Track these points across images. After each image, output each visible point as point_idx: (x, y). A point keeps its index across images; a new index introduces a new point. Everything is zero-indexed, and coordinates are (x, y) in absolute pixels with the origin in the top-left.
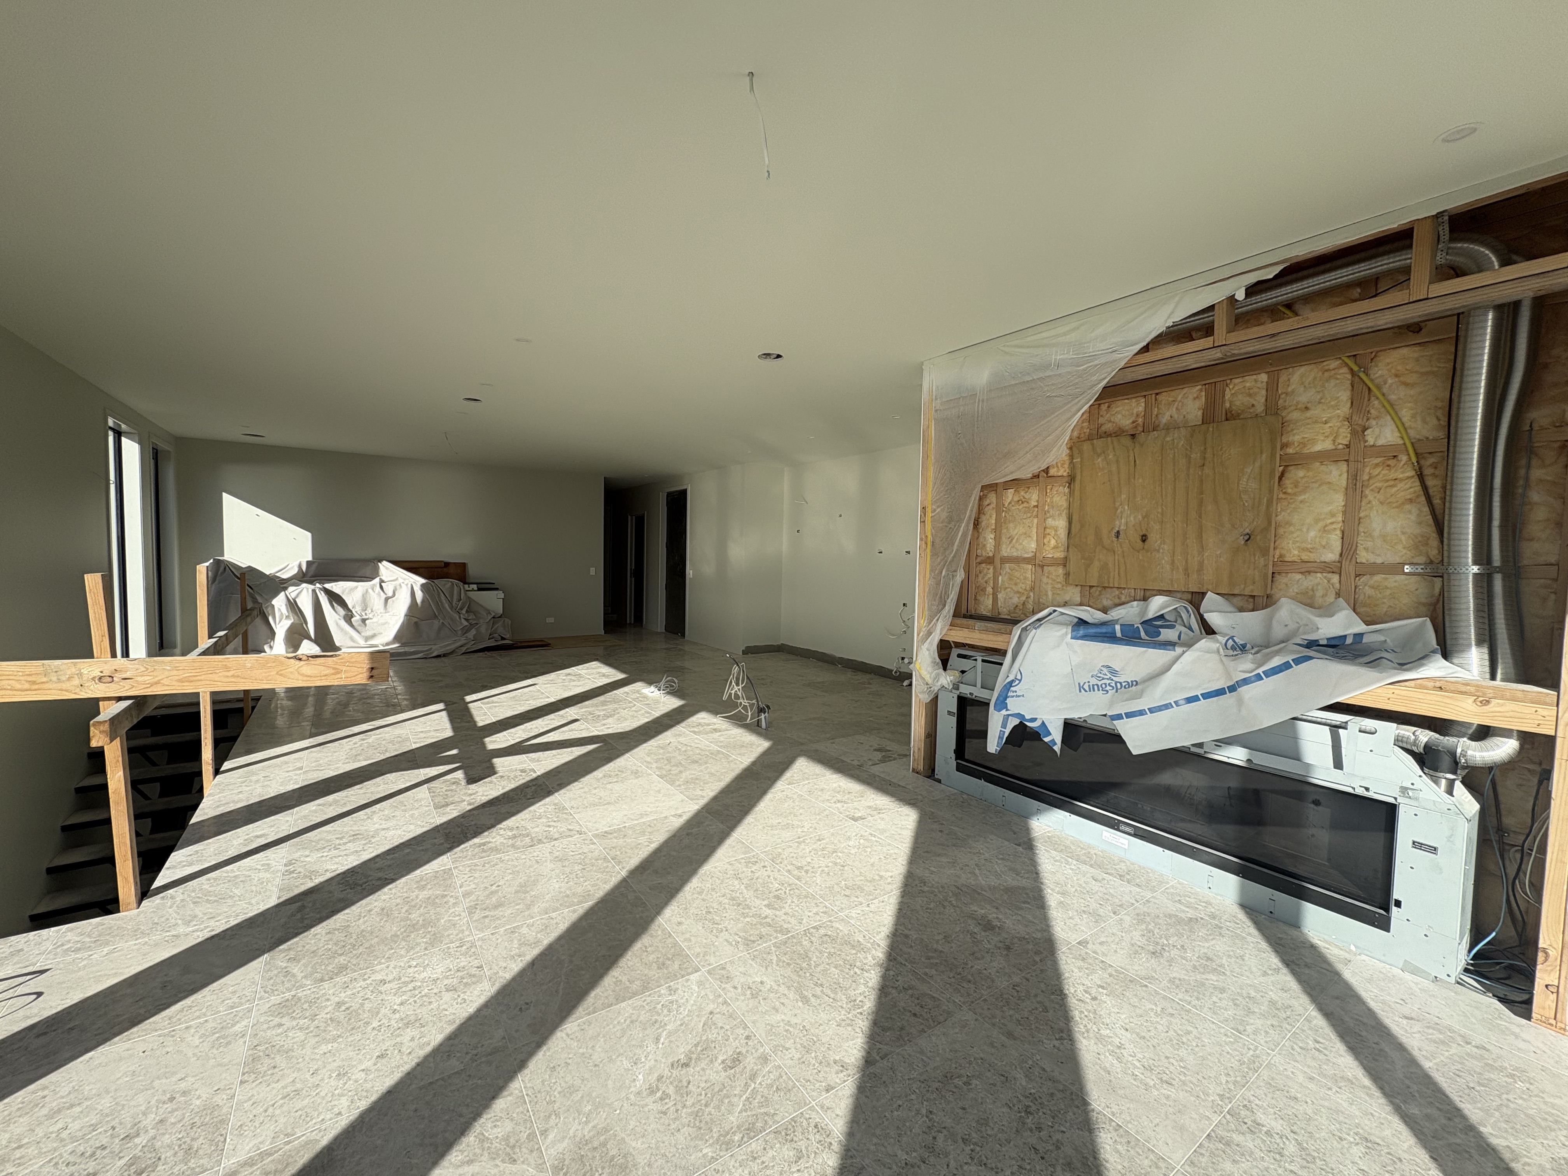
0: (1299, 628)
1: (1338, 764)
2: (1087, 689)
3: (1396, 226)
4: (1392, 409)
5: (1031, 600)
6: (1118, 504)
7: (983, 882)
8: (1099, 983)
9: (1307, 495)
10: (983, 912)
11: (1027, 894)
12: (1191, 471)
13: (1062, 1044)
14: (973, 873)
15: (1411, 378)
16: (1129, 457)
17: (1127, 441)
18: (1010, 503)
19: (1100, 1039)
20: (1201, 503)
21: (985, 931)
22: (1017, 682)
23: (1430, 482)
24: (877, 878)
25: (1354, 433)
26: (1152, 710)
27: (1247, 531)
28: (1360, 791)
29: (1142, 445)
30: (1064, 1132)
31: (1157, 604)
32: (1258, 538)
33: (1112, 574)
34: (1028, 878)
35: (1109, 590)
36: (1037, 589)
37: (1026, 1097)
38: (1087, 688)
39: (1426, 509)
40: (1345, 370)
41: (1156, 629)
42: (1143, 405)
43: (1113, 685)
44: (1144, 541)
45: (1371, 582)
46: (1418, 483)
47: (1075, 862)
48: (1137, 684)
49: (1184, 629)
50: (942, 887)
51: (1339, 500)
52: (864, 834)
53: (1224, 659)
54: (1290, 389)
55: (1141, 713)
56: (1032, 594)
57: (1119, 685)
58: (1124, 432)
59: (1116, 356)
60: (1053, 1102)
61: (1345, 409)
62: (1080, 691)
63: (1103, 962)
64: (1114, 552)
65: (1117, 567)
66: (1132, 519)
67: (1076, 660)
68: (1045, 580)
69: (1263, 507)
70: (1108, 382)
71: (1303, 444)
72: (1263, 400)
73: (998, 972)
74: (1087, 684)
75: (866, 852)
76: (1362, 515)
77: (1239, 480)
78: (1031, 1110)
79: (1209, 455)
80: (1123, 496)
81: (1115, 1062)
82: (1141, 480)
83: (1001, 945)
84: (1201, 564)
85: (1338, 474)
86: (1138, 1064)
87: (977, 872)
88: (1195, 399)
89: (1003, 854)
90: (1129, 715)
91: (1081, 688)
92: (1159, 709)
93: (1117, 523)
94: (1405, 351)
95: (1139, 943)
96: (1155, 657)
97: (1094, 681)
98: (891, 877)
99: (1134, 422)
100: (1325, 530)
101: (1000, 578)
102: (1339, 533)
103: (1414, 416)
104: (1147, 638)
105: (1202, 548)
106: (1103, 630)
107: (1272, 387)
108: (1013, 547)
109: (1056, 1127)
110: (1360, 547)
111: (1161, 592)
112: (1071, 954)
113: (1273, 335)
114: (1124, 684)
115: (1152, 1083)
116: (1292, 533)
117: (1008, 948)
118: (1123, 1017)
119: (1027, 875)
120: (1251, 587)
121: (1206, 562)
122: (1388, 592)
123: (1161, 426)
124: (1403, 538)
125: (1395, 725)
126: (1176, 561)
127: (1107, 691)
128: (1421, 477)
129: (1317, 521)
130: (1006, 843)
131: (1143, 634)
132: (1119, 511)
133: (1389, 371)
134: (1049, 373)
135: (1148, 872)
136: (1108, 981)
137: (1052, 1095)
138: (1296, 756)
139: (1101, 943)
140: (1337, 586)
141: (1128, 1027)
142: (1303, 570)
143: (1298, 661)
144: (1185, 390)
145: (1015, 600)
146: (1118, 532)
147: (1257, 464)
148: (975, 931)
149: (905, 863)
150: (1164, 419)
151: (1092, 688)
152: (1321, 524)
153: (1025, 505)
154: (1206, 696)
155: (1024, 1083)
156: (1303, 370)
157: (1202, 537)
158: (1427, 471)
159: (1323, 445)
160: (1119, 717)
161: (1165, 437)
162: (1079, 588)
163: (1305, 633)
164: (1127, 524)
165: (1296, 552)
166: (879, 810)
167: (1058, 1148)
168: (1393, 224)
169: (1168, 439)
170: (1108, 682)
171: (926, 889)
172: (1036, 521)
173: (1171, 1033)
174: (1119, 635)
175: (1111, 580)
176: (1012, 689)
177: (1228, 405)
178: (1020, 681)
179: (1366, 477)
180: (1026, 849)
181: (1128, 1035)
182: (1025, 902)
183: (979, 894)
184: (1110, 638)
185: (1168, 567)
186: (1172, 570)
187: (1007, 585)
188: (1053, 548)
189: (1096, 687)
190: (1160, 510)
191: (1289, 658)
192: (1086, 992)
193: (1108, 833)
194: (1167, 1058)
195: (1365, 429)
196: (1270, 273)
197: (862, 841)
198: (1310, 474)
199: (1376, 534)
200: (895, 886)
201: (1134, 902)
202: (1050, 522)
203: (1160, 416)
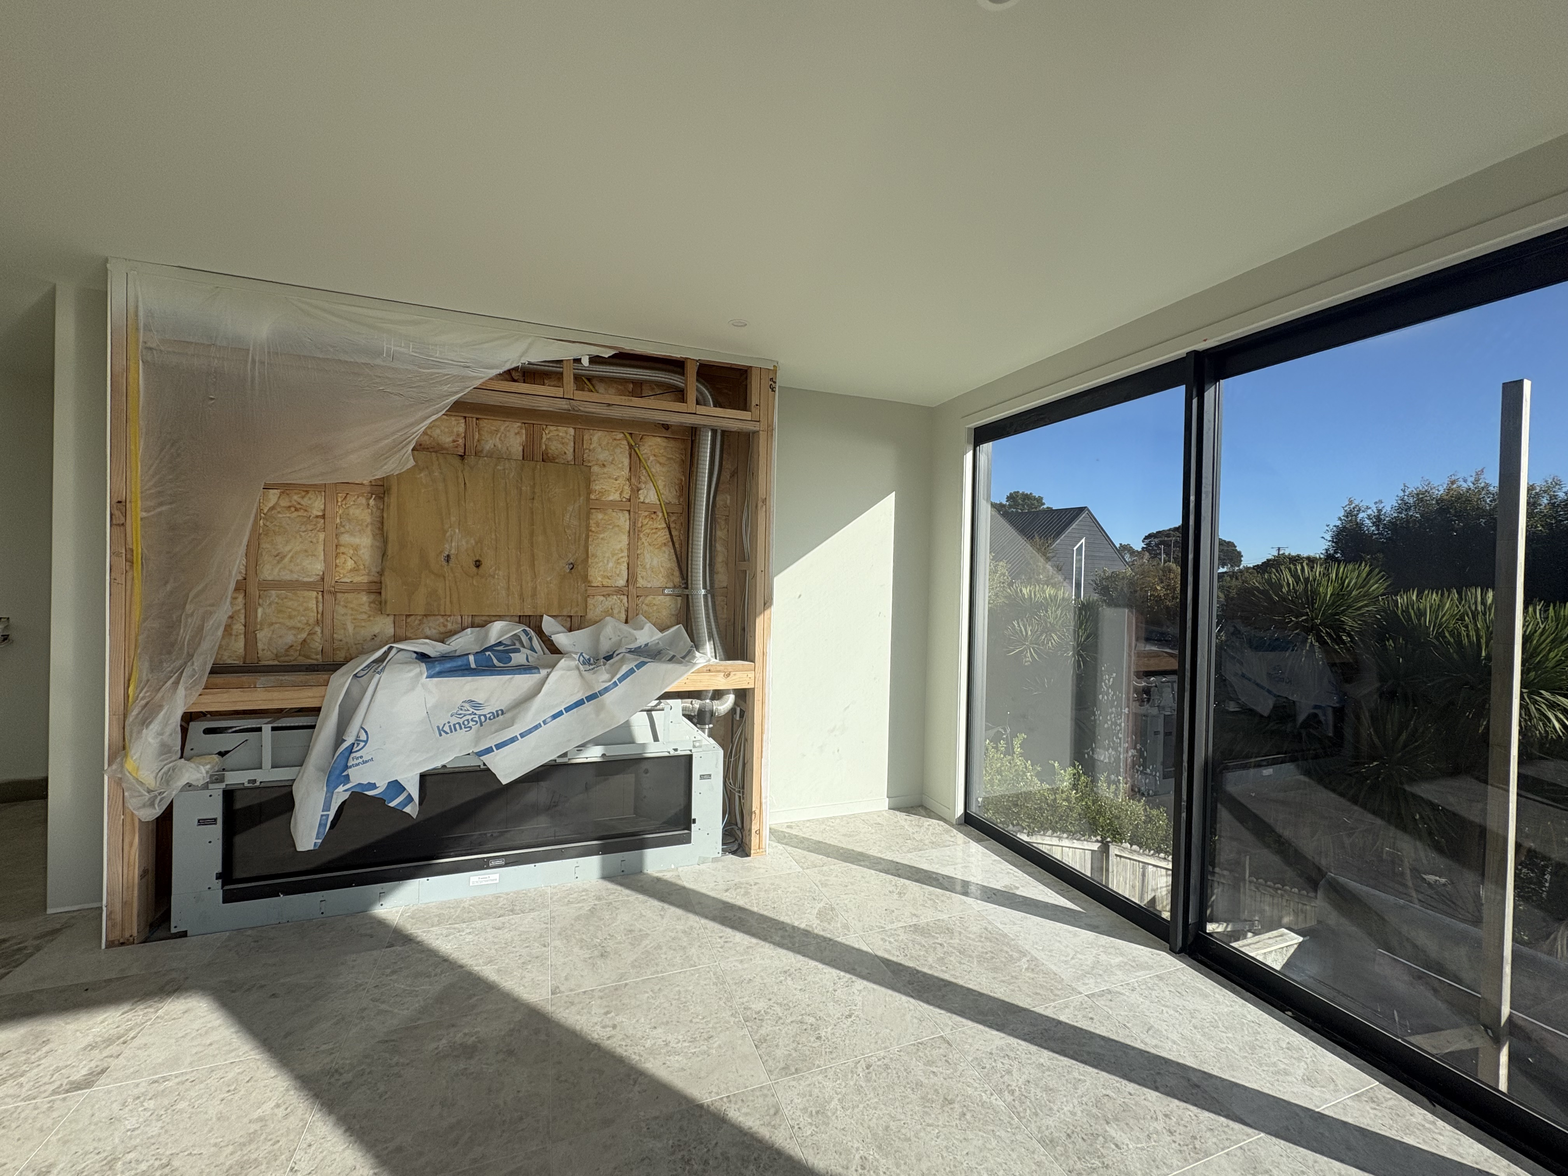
0: (621, 640)
1: (656, 739)
2: (449, 731)
3: (679, 356)
4: (651, 478)
5: (318, 638)
6: (446, 526)
7: (405, 1012)
8: (603, 1011)
9: (606, 534)
10: (444, 1041)
11: (461, 988)
12: (522, 503)
13: (640, 1084)
14: (380, 1012)
15: (662, 460)
16: (457, 478)
17: (457, 462)
18: (273, 508)
19: (652, 1052)
20: (532, 534)
21: (471, 1058)
22: (362, 744)
23: (674, 533)
24: (254, 1127)
25: (632, 490)
26: (522, 735)
27: (571, 561)
28: (673, 753)
29: (471, 468)
30: (717, 1144)
31: (497, 630)
32: (580, 567)
33: (442, 602)
34: (442, 972)
35: (432, 618)
36: (328, 621)
37: (673, 1153)
38: (447, 729)
39: (673, 551)
40: (625, 442)
41: (507, 655)
42: (463, 425)
43: (477, 719)
44: (478, 566)
45: (646, 602)
46: (668, 533)
47: (464, 925)
48: (503, 714)
49: (529, 652)
50: (366, 1057)
51: (625, 539)
52: (136, 1092)
53: (584, 673)
54: (592, 447)
55: (513, 740)
56: (318, 629)
57: (483, 718)
58: (443, 449)
59: (469, 373)
60: (688, 1132)
61: (625, 472)
62: (441, 735)
63: (585, 992)
64: (444, 577)
65: (448, 593)
66: (464, 543)
67: (432, 701)
68: (342, 611)
69: (582, 542)
70: (461, 397)
71: (602, 493)
72: (572, 450)
73: (531, 1082)
74: (447, 725)
75: (181, 1111)
76: (639, 552)
77: (563, 515)
78: (687, 1158)
79: (537, 490)
80: (453, 519)
81: (677, 1057)
82: (472, 504)
83: (501, 1057)
84: (534, 589)
85: (623, 520)
86: (686, 1044)
87: (383, 1007)
88: (516, 434)
89: (387, 967)
90: (499, 746)
91: (441, 731)
92: (530, 731)
93: (447, 546)
94: (659, 439)
95: (587, 956)
96: (523, 682)
97: (454, 720)
98: (278, 1106)
99: (454, 441)
100: (618, 563)
101: (260, 610)
102: (625, 564)
103: (665, 486)
104: (502, 665)
105: (535, 576)
106: (459, 662)
107: (578, 441)
108: (284, 568)
109: (710, 1147)
110: (639, 576)
111: (500, 618)
112: (560, 1007)
113: (609, 405)
114: (488, 716)
115: (705, 1048)
116: (597, 563)
117: (511, 1053)
118: (642, 1020)
119: (438, 970)
120: (576, 609)
121: (538, 587)
122: (655, 608)
123: (485, 452)
124: (662, 569)
125: (680, 701)
126: (511, 587)
127: (471, 727)
128: (669, 528)
129: (613, 555)
130: (375, 953)
131: (495, 661)
132: (448, 534)
133: (651, 451)
134: (378, 362)
135: (526, 894)
136: (605, 1003)
137: (681, 1128)
138: (632, 741)
139: (566, 979)
140: (626, 605)
141: (653, 1025)
142: (605, 593)
143: (639, 666)
144: (507, 423)
145: (290, 638)
146: (448, 556)
147: (577, 505)
148: (462, 1066)
149: (272, 1073)
150: (488, 446)
151: (453, 729)
152: (615, 557)
153: (301, 513)
154: (568, 709)
155: (659, 1145)
156: (600, 433)
157: (534, 564)
158: (672, 525)
159: (614, 496)
160: (489, 750)
161: (496, 465)
162: (392, 618)
163: (628, 644)
164: (458, 548)
165: (600, 579)
166: (120, 1039)
167: (727, 1159)
168: (677, 354)
169: (499, 467)
170: (470, 717)
171: (348, 1077)
172: (322, 536)
173: (674, 1002)
174: (473, 666)
175: (442, 607)
176: (353, 755)
177: (544, 447)
178: (366, 742)
179: (640, 525)
180: (403, 944)
181: (659, 1030)
182: (470, 997)
183: (416, 1027)
184: (465, 671)
185: (504, 593)
186: (508, 596)
187: (274, 620)
188: (351, 571)
189: (457, 726)
190: (493, 537)
191: (632, 665)
192: (604, 1027)
193: (475, 878)
194: (691, 1021)
195: (639, 490)
196: (606, 353)
197: (151, 1104)
198: (606, 517)
199: (648, 566)
200: (300, 1112)
201: (545, 926)
202: (345, 539)
203: (483, 442)
